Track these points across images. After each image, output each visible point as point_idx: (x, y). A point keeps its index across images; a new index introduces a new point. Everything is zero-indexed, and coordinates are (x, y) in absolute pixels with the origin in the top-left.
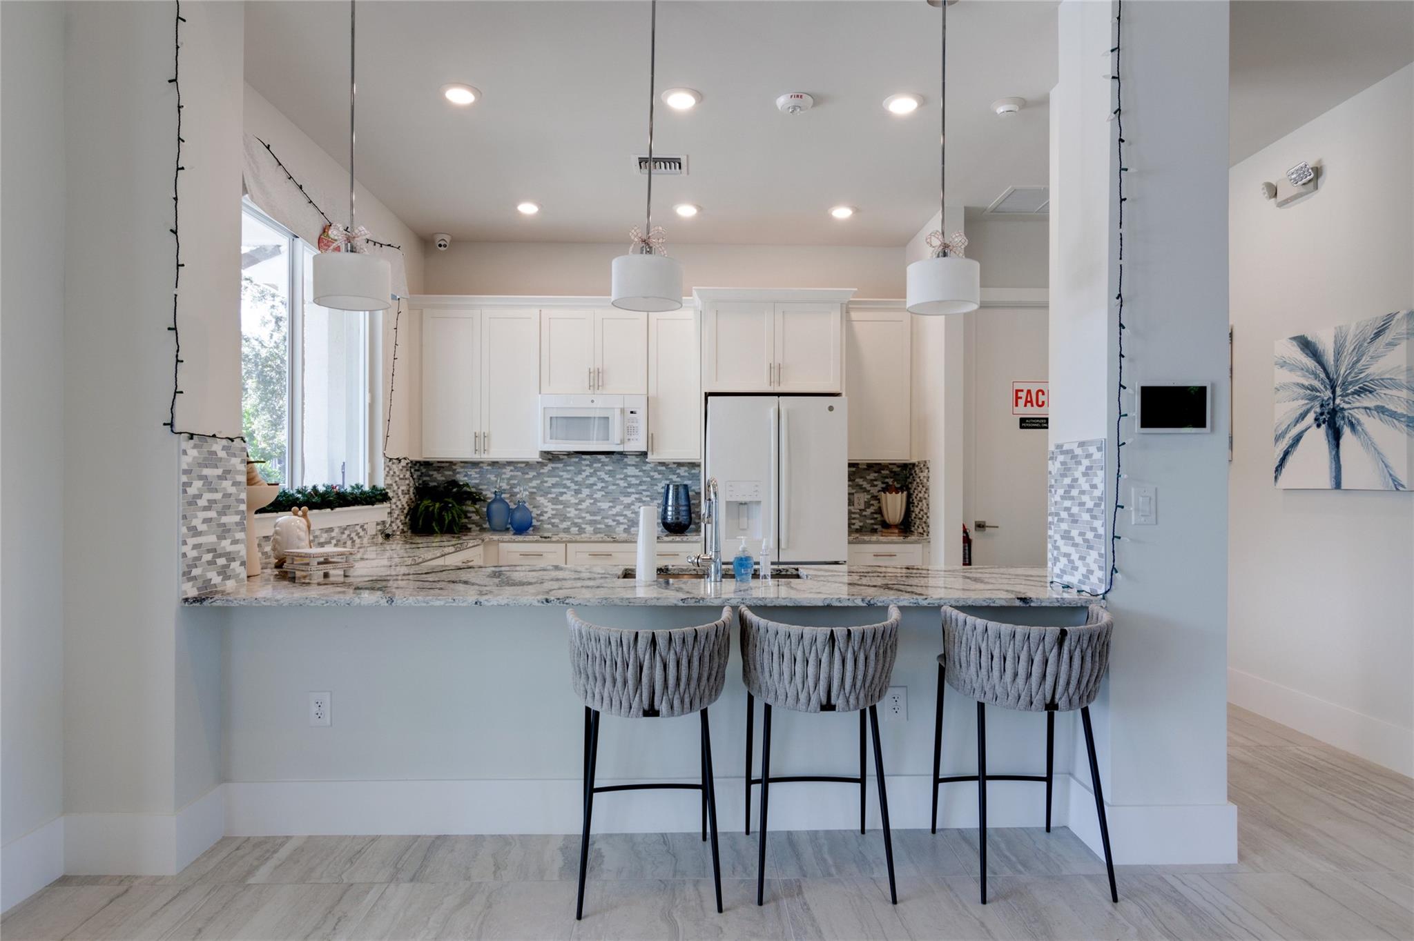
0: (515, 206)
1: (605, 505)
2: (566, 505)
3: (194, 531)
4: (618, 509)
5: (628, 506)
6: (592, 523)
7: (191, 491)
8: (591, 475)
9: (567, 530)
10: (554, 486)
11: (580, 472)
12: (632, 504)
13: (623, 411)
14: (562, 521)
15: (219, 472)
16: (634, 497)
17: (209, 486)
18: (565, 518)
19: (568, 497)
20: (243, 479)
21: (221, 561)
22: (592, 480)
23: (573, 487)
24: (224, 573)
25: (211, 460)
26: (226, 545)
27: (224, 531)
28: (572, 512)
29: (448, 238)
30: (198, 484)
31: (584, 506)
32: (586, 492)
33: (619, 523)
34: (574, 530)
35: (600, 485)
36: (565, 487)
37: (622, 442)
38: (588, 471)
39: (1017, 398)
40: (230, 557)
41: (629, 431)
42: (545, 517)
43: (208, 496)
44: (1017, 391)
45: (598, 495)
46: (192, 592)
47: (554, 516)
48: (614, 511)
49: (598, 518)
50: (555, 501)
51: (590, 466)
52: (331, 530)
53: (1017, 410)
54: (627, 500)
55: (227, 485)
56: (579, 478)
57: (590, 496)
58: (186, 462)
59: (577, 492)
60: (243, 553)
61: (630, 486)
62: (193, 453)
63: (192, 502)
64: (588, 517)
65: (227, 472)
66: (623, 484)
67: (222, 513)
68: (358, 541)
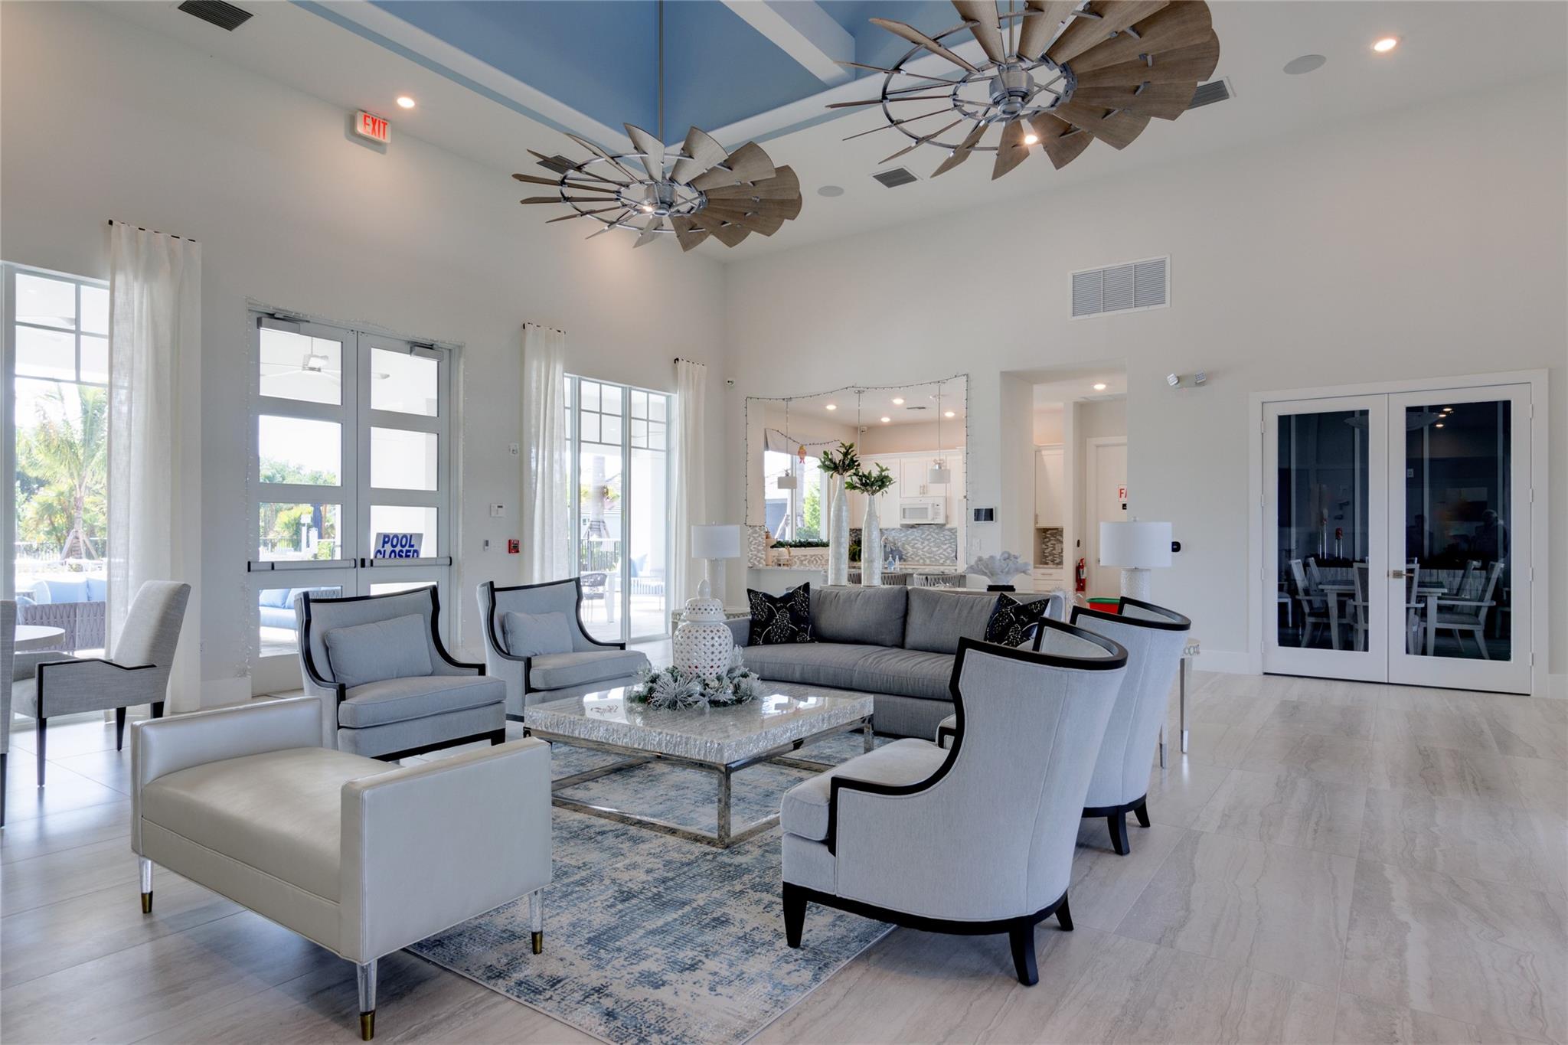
0: (880, 419)
1: (934, 549)
2: (918, 549)
3: (751, 550)
4: (941, 550)
5: (945, 550)
6: (930, 557)
7: (750, 540)
8: (928, 535)
9: (918, 561)
10: (913, 539)
11: (923, 534)
12: (947, 548)
13: (933, 504)
14: (916, 557)
15: (757, 535)
16: (948, 545)
17: (755, 539)
18: (917, 556)
19: (919, 545)
20: (764, 537)
21: (758, 559)
22: (929, 537)
23: (921, 540)
24: (759, 561)
25: (755, 532)
26: (760, 555)
27: (759, 551)
28: (920, 553)
29: (865, 428)
30: (752, 539)
31: (925, 550)
32: (926, 543)
33: (941, 558)
34: (921, 561)
35: (933, 539)
36: (917, 540)
37: (933, 519)
38: (927, 533)
39: (1121, 493)
40: (761, 558)
41: (936, 514)
42: (909, 555)
43: (754, 542)
44: (1121, 490)
45: (932, 544)
46: (751, 566)
47: (913, 554)
48: (939, 552)
49: (932, 555)
50: (913, 547)
51: (928, 530)
52: (806, 556)
53: (1121, 500)
54: (945, 547)
55: (760, 539)
56: (923, 536)
57: (928, 545)
58: (749, 532)
59: (923, 543)
60: (765, 557)
61: (946, 540)
62: (751, 531)
63: (751, 543)
64: (928, 555)
65: (760, 535)
66: (943, 539)
67: (758, 546)
68: (819, 561)
